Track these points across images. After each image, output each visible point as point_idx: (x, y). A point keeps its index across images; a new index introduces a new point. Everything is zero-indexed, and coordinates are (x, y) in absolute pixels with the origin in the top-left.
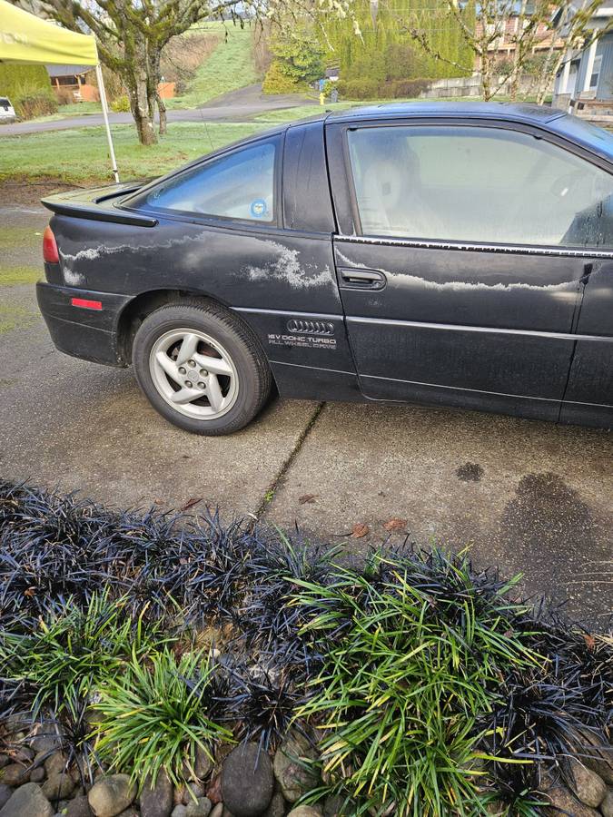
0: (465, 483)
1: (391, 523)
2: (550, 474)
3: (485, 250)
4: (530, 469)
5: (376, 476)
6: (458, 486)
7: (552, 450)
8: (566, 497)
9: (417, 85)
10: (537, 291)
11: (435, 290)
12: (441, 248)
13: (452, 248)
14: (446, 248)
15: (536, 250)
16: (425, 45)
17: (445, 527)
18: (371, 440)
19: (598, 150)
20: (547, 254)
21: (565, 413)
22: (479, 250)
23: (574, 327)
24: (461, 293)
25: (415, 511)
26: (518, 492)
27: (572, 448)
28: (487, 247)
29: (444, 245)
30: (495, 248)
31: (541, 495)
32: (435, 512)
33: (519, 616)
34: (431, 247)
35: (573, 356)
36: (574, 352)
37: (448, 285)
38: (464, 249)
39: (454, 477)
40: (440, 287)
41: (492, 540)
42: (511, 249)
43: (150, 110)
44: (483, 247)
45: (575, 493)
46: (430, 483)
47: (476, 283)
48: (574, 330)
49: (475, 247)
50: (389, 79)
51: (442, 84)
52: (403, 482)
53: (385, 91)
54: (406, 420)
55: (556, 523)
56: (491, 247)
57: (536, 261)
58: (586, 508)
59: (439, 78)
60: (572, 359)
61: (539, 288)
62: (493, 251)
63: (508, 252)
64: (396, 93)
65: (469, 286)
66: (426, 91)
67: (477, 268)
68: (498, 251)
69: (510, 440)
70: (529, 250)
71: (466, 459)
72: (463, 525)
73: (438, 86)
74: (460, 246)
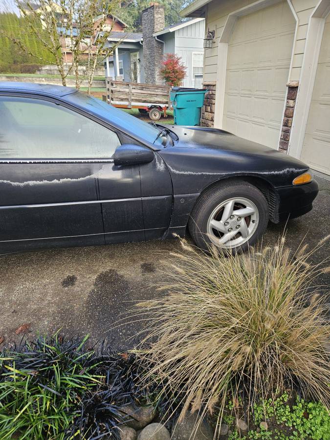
0: (66, 288)
1: (20, 329)
2: (110, 270)
3: (43, 163)
4: (101, 270)
5: (10, 301)
6: (63, 292)
7: (111, 257)
8: (119, 280)
9: (33, 67)
10: (75, 182)
11: (19, 187)
12: (17, 163)
13: (23, 163)
14: (20, 163)
15: (70, 161)
16: (21, 47)
17: (54, 319)
18: (8, 278)
19: (89, 111)
20: (76, 163)
21: (107, 239)
22: (40, 163)
23: (98, 196)
24: (35, 187)
25: (36, 316)
26: (95, 285)
27: (121, 253)
28: (44, 161)
29: (18, 161)
30: (48, 161)
31: (106, 282)
32: (48, 312)
33: (89, 358)
34: (10, 163)
35: (102, 211)
36: (102, 209)
37: (26, 183)
38: (30, 163)
39: (60, 287)
40: (22, 184)
41: (81, 317)
42: (57, 161)
44: (41, 161)
45: (122, 277)
46: (46, 295)
47: (41, 180)
48: (99, 198)
49: (37, 161)
50: (15, 62)
51: (47, 67)
52: (28, 299)
53: (14, 69)
54: (32, 260)
55: (114, 295)
56: (46, 161)
57: (71, 167)
58: (127, 283)
59: (45, 64)
60: (102, 213)
61: (76, 180)
62: (47, 163)
63: (55, 163)
64: (21, 70)
65: (38, 183)
66: (39, 70)
67: (41, 172)
68: (50, 163)
69: (91, 257)
70: (67, 161)
71: (67, 274)
72: (65, 314)
73: (45, 68)
74: (28, 161)
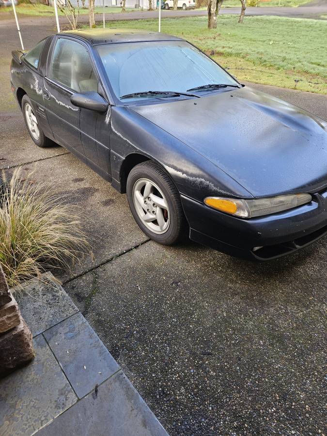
0: (71, 182)
5: (54, 171)
6: (68, 182)
8: (87, 195)
26: (79, 189)
31: (82, 192)
43: (216, 10)
45: (92, 196)
52: (57, 175)
